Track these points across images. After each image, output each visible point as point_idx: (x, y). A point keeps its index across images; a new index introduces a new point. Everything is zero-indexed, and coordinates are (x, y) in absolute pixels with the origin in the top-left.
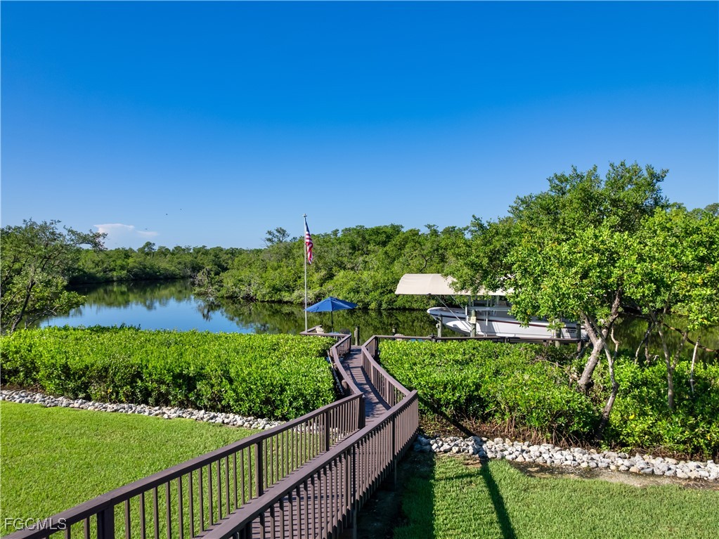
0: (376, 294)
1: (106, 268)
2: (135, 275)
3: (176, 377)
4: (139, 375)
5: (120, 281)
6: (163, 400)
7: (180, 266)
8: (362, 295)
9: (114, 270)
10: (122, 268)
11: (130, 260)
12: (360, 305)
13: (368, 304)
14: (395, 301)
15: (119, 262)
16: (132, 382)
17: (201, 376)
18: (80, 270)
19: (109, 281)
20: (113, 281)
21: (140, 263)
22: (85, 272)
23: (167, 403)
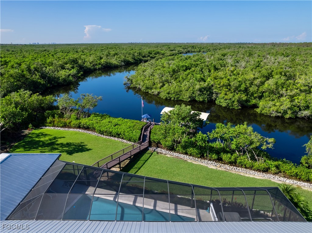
0: (174, 95)
1: (94, 64)
2: (104, 66)
3: (117, 134)
4: (111, 133)
5: (99, 69)
6: (115, 137)
7: (120, 62)
8: (170, 95)
9: (96, 65)
10: (100, 64)
11: (102, 61)
12: (169, 98)
13: (171, 98)
14: (179, 98)
15: (98, 62)
16: (110, 134)
17: (120, 134)
18: (86, 67)
19: (95, 70)
20: (97, 69)
21: (105, 62)
22: (87, 68)
23: (116, 137)
